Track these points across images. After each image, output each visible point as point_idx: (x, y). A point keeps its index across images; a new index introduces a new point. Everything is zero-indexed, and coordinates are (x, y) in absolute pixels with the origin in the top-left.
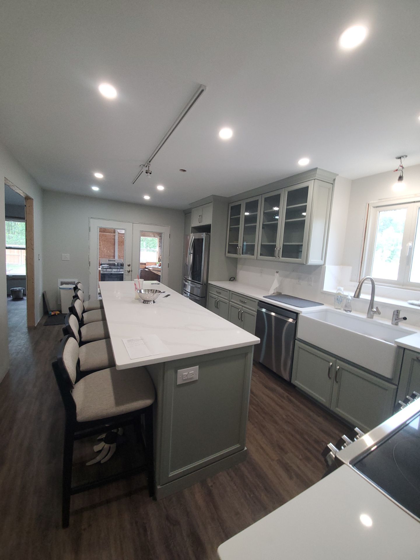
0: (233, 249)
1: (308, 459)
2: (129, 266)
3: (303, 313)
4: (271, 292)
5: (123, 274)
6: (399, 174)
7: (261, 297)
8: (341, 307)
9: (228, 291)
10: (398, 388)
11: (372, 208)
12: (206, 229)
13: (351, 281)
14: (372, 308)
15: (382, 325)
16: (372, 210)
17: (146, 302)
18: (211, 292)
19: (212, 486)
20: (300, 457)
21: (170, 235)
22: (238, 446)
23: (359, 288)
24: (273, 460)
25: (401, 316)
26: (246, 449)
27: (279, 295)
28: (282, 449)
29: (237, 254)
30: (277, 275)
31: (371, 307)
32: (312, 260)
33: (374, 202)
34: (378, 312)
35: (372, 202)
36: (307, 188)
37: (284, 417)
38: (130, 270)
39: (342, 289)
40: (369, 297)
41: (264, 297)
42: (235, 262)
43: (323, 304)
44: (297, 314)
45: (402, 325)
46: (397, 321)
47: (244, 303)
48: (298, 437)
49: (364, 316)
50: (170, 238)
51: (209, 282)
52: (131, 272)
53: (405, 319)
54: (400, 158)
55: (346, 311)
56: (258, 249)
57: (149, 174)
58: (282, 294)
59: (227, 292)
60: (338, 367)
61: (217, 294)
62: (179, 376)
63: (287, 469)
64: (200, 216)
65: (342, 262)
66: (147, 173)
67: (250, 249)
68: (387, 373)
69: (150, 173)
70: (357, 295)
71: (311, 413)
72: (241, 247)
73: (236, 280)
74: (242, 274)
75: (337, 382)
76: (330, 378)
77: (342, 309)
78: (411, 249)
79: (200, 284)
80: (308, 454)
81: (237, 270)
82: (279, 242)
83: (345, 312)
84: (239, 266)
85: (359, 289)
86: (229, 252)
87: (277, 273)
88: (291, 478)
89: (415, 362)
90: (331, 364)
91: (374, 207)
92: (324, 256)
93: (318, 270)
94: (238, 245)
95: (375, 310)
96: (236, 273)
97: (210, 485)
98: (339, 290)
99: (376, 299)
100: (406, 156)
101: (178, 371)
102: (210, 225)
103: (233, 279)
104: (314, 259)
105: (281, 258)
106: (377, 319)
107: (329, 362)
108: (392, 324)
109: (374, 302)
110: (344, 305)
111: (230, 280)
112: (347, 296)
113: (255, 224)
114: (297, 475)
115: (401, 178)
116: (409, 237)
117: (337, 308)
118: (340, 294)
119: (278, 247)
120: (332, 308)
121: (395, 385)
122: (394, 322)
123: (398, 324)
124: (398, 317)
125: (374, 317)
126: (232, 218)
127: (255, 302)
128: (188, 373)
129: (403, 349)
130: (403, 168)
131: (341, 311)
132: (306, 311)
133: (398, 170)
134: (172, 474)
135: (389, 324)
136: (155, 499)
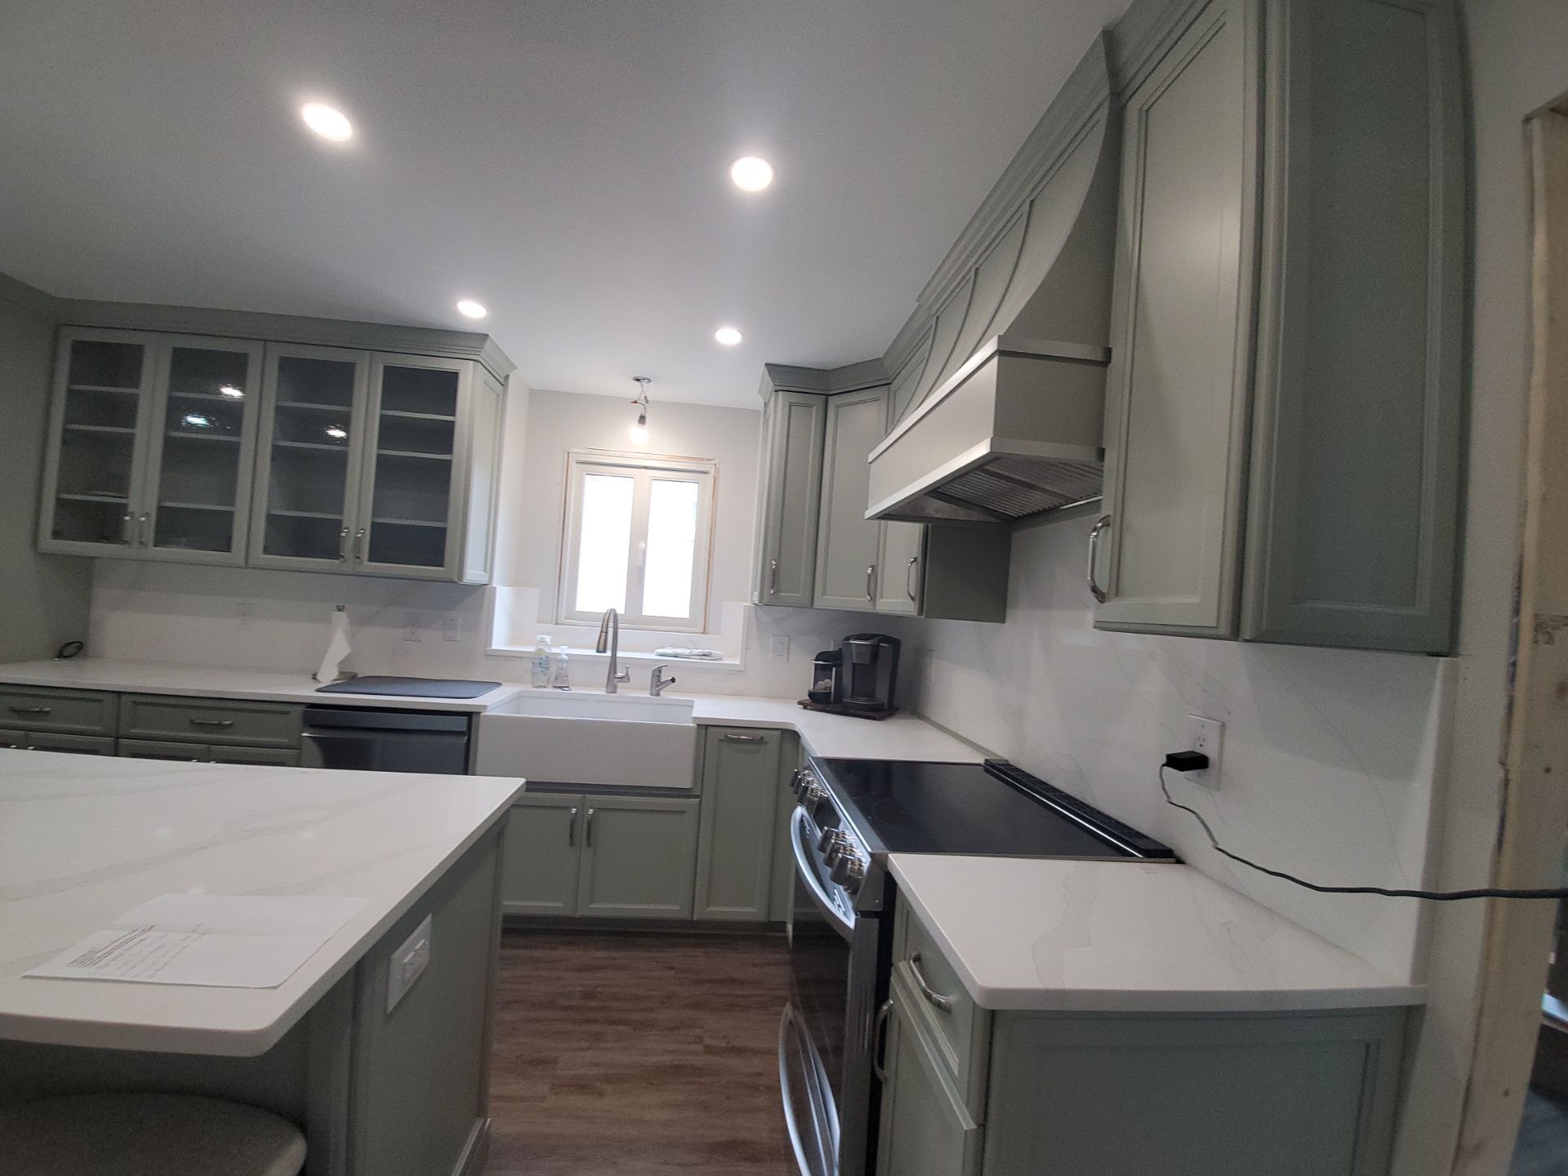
0: (93, 520)
1: (598, 1037)
3: (488, 709)
4: (328, 675)
6: (638, 410)
7: (307, 692)
8: (548, 683)
9: (104, 696)
10: (701, 801)
11: (574, 463)
13: (538, 622)
14: (615, 673)
15: (637, 702)
16: (574, 467)
20: (585, 1045)
23: (604, 630)
24: (543, 1099)
25: (665, 677)
26: (488, 1123)
27: (350, 680)
28: (541, 1062)
29: (124, 542)
30: (341, 618)
31: (612, 673)
32: (472, 572)
33: (579, 451)
34: (626, 678)
35: (576, 450)
36: (453, 376)
39: (548, 639)
41: (319, 690)
42: (84, 573)
43: (499, 684)
44: (470, 716)
45: (667, 694)
46: (658, 688)
47: (220, 727)
48: (551, 1013)
49: (601, 692)
53: (673, 680)
54: (640, 380)
55: (560, 688)
56: (249, 532)
58: (360, 676)
59: (101, 701)
60: (591, 811)
61: (20, 722)
63: (581, 1086)
65: (517, 581)
67: (197, 529)
68: (684, 781)
70: (601, 648)
72: (148, 517)
73: (86, 656)
74: (125, 624)
75: (589, 845)
76: (572, 844)
77: (550, 686)
80: (593, 1028)
81: (97, 611)
82: (357, 514)
83: (559, 690)
84: (103, 594)
85: (605, 632)
86: (57, 534)
87: (340, 610)
89: (724, 746)
90: (574, 810)
91: (577, 463)
92: (489, 566)
93: (479, 593)
94: (125, 506)
95: (620, 674)
98: (542, 641)
99: (619, 654)
100: (650, 381)
103: (72, 649)
104: (473, 573)
105: (367, 563)
106: (623, 691)
107: (568, 808)
108: (651, 694)
109: (618, 661)
110: (553, 678)
111: (61, 655)
112: (560, 654)
114: (607, 1079)
115: (642, 419)
116: (639, 534)
117: (539, 687)
118: (544, 652)
119: (353, 531)
120: (528, 688)
121: (698, 797)
122: (654, 692)
123: (662, 693)
124: (659, 681)
125: (618, 690)
126: (78, 392)
127: (287, 713)
128: (413, 953)
129: (705, 728)
130: (647, 402)
131: (549, 690)
132: (492, 702)
133: (635, 402)
135: (649, 696)
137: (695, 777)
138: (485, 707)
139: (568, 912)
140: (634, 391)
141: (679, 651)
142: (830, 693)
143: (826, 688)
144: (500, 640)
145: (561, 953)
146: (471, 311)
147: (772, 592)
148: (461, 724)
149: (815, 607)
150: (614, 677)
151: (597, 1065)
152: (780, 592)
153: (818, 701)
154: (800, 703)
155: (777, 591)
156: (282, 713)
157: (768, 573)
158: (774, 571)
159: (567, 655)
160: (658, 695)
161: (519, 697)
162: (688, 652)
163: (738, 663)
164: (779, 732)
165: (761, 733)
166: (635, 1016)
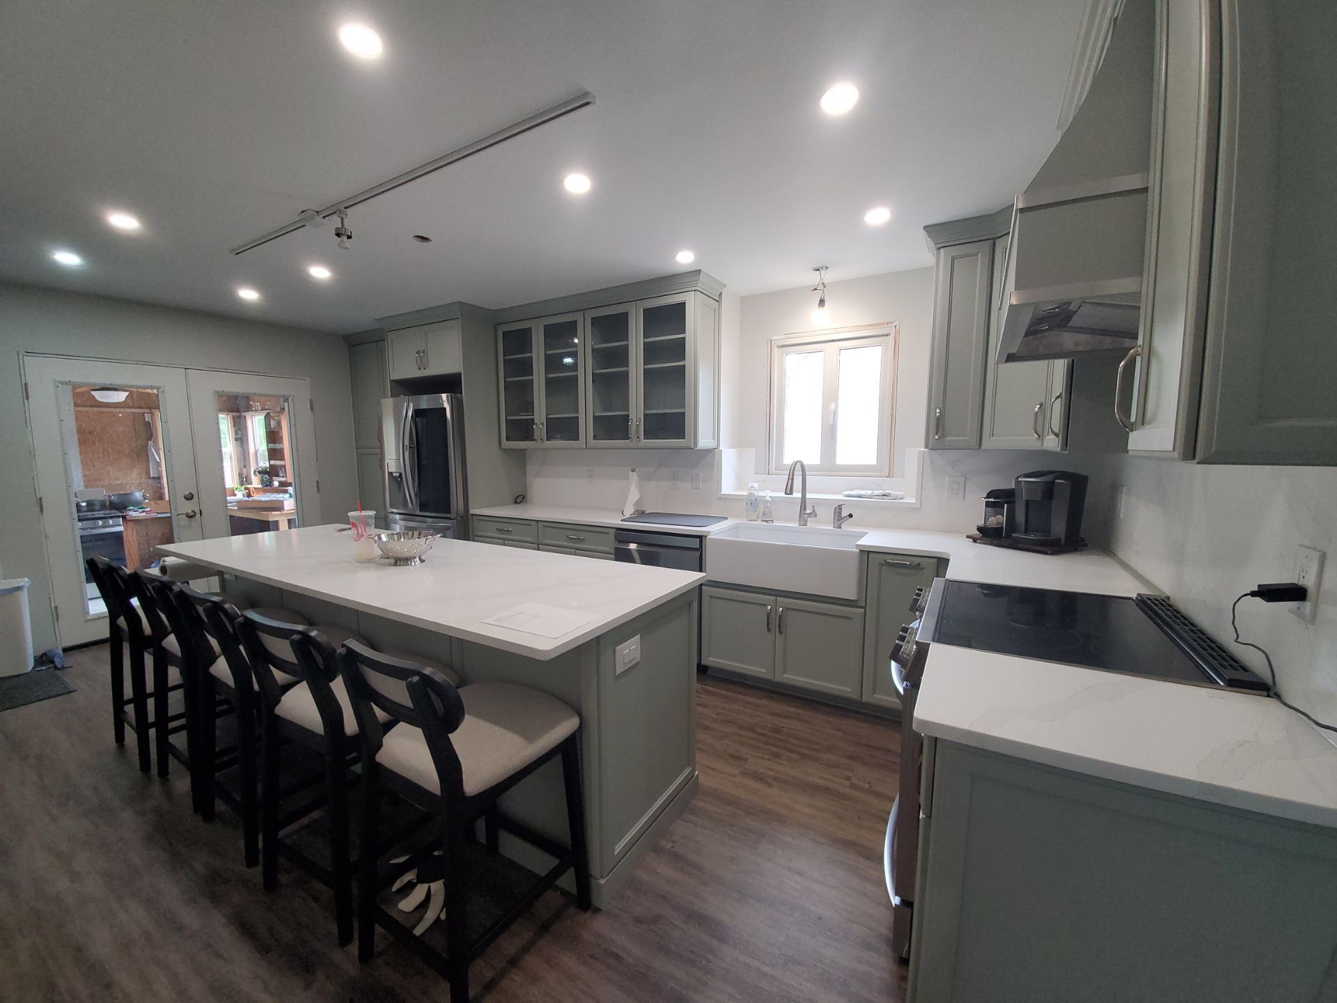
0: (522, 430)
1: (777, 755)
2: (189, 497)
3: (712, 534)
4: (629, 511)
5: (121, 532)
6: (817, 296)
7: (617, 521)
8: (758, 517)
9: (533, 523)
10: (865, 611)
11: (776, 347)
12: (450, 383)
13: (756, 473)
14: (805, 510)
15: (822, 532)
16: (776, 351)
17: (401, 561)
18: (479, 533)
19: (673, 847)
20: (766, 756)
21: (311, 401)
22: (688, 771)
23: (791, 477)
24: (734, 776)
25: (845, 513)
26: (697, 773)
27: (641, 514)
28: (738, 758)
29: (535, 440)
30: (634, 476)
31: (803, 510)
32: (702, 440)
33: (778, 338)
34: (814, 514)
35: (775, 338)
36: (682, 305)
37: (716, 717)
38: (194, 512)
39: (756, 485)
40: (800, 495)
41: (622, 520)
42: (520, 458)
43: (727, 518)
44: (701, 538)
45: (847, 527)
46: (839, 522)
47: (579, 540)
48: (751, 734)
49: (796, 525)
50: (312, 409)
51: (472, 511)
52: (198, 515)
53: (851, 516)
54: (819, 269)
55: (766, 521)
56: (586, 426)
57: (345, 239)
58: (647, 512)
59: (529, 524)
60: (780, 609)
61: (503, 536)
62: (618, 658)
63: (759, 777)
64: (418, 352)
65: (740, 444)
66: (339, 234)
67: (564, 428)
68: (851, 595)
69: (350, 237)
70: (789, 490)
72: (543, 425)
73: (526, 502)
74: (539, 485)
75: (781, 633)
76: (769, 630)
77: (760, 520)
78: (835, 414)
79: (450, 518)
80: (775, 749)
81: (529, 479)
82: (636, 410)
83: (765, 523)
84: (530, 469)
85: (791, 479)
86: (508, 439)
87: (633, 472)
88: (770, 786)
89: (884, 567)
90: (769, 607)
91: (778, 347)
92: (716, 435)
93: (710, 455)
94: (533, 420)
95: (808, 511)
96: (525, 485)
97: (669, 847)
98: (752, 487)
99: (808, 496)
100: (828, 268)
101: (617, 648)
102: (460, 374)
103: (520, 499)
104: (704, 441)
105: (643, 440)
106: (811, 524)
107: (765, 605)
108: (834, 527)
109: (807, 501)
110: (761, 514)
111: (516, 502)
112: (764, 496)
113: (575, 374)
114: (776, 779)
115: (822, 302)
116: (830, 396)
117: (751, 520)
118: (754, 495)
119: (634, 421)
120: (744, 521)
121: (861, 607)
122: (836, 525)
123: (843, 526)
124: (840, 515)
125: (808, 524)
126: (509, 360)
127: (608, 533)
128: (630, 650)
129: (867, 554)
130: (825, 287)
131: (759, 522)
132: (715, 531)
133: (816, 289)
134: (618, 848)
135: (832, 528)
136: (597, 910)
137: (859, 592)
138: (710, 532)
139: (768, 677)
140: (813, 278)
141: (863, 492)
142: (1002, 528)
143: (997, 523)
144: (728, 486)
145: (763, 702)
146: (685, 258)
147: (937, 437)
148: (695, 543)
149: (982, 448)
150: (805, 512)
151: (770, 769)
152: (946, 436)
153: (988, 535)
154: (968, 537)
155: (942, 436)
156: (604, 533)
157: (933, 422)
158: (938, 419)
159: (770, 497)
160: (840, 527)
161: (737, 527)
162: (869, 492)
163: (914, 501)
164: (935, 560)
165: (918, 560)
166: (804, 751)
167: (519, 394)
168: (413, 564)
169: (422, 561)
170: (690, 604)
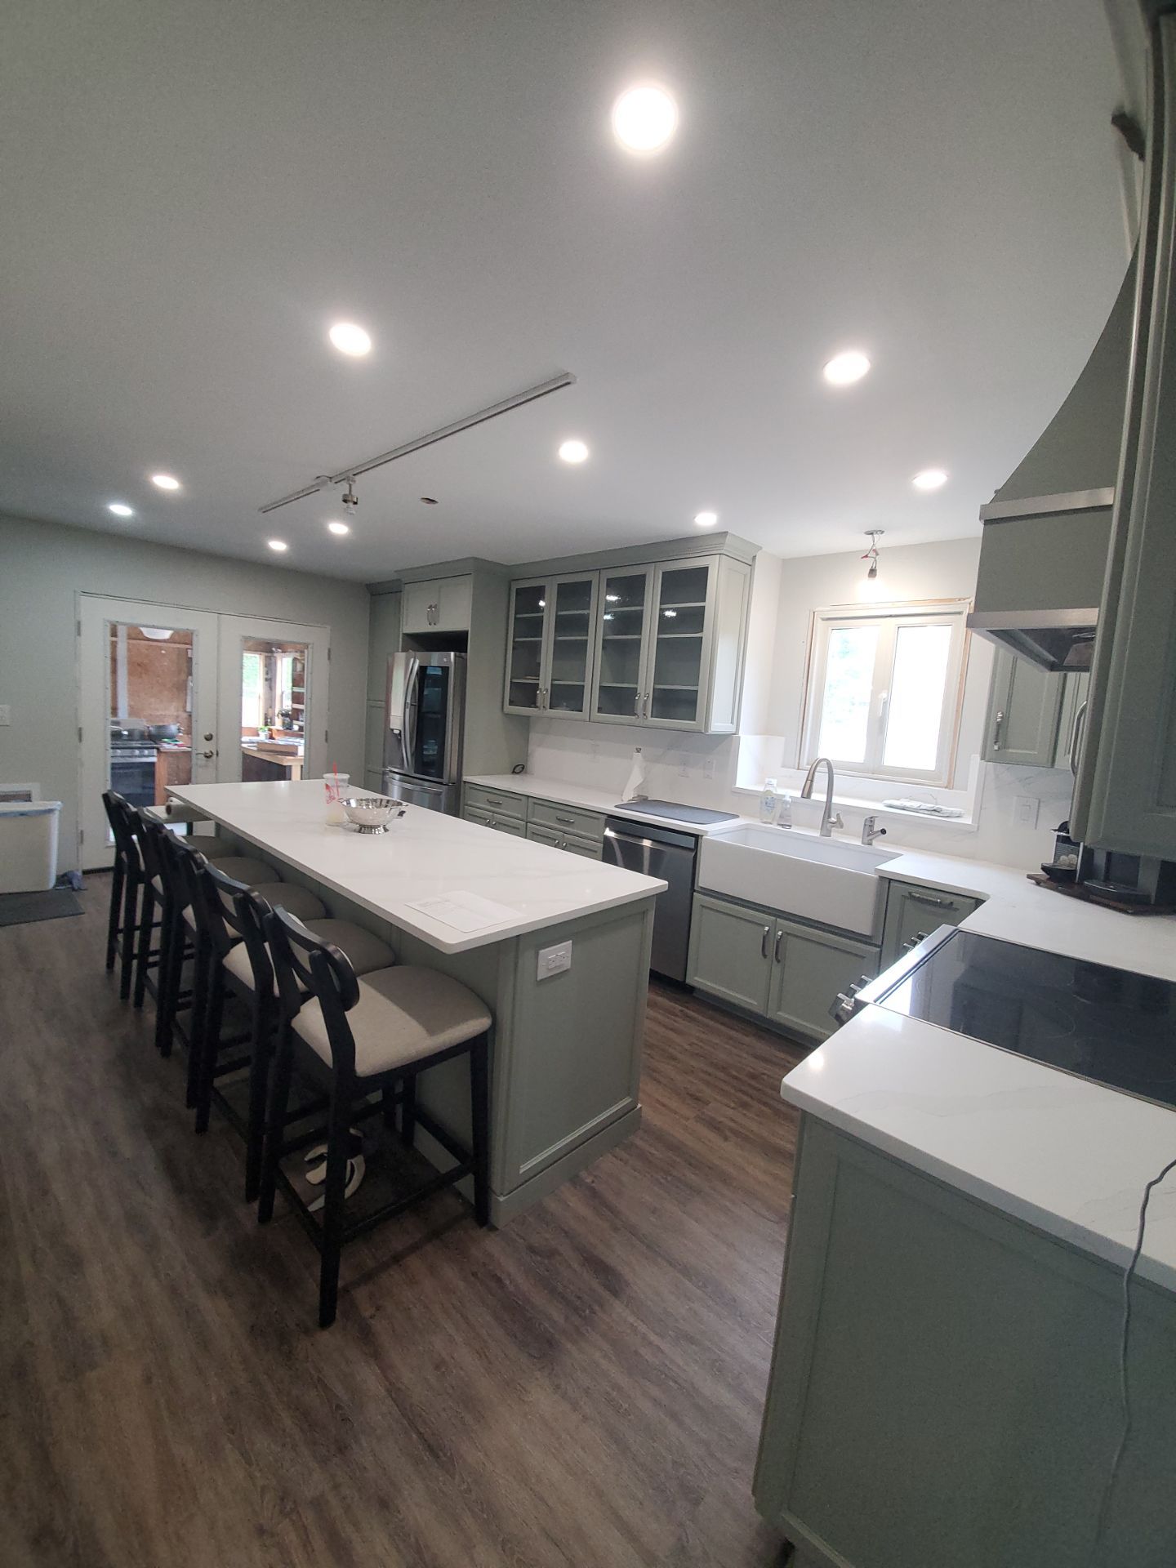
0: (525, 694)
1: (745, 1105)
2: (209, 738)
3: (709, 833)
4: (628, 796)
5: (153, 764)
6: (868, 564)
7: (610, 807)
8: (773, 820)
9: (523, 798)
10: (881, 951)
11: (820, 620)
12: (456, 641)
13: (783, 767)
14: (829, 817)
15: (847, 847)
16: (819, 624)
17: (365, 829)
18: (469, 802)
19: (593, 1182)
20: (732, 1105)
21: (329, 651)
22: (627, 1101)
23: (810, 778)
24: (686, 1119)
25: (877, 828)
26: (639, 1106)
27: (642, 801)
28: (699, 1100)
29: (537, 707)
30: (638, 757)
31: (827, 817)
32: (716, 724)
33: (825, 610)
34: (839, 824)
35: (820, 609)
36: (705, 570)
37: (688, 1047)
38: (211, 752)
39: (774, 782)
40: (823, 798)
41: (616, 806)
42: (524, 726)
43: (737, 816)
44: (697, 837)
45: (879, 845)
46: (870, 837)
47: (568, 822)
48: (721, 1075)
49: (817, 834)
50: (329, 658)
51: (465, 778)
52: (215, 756)
53: (883, 832)
54: (872, 534)
55: (782, 825)
56: (591, 698)
57: (351, 505)
58: (650, 799)
59: (520, 800)
60: (780, 933)
61: (492, 808)
62: (541, 963)
63: (715, 1126)
64: (430, 607)
65: (767, 729)
66: (345, 501)
67: (568, 696)
68: (866, 929)
69: (355, 503)
70: (807, 793)
71: (733, 1033)
72: (547, 691)
73: (526, 773)
74: (543, 755)
75: (779, 961)
76: (765, 956)
77: (775, 823)
78: (886, 703)
79: (441, 783)
80: (745, 1098)
81: (531, 748)
82: (645, 683)
83: (780, 828)
84: (534, 737)
86: (511, 703)
87: (638, 752)
88: (726, 1139)
89: (908, 902)
90: (766, 929)
91: (823, 619)
92: (736, 717)
93: (726, 743)
94: (537, 685)
95: (833, 819)
96: (526, 755)
97: (589, 1180)
98: (769, 784)
99: (835, 800)
100: (883, 532)
101: (542, 952)
102: (466, 633)
103: (519, 769)
104: (719, 723)
105: (650, 718)
106: (837, 836)
107: (763, 926)
108: (863, 843)
109: (833, 807)
110: (778, 815)
111: (514, 772)
112: (784, 796)
113: (584, 638)
114: (736, 1133)
115: (873, 572)
116: (883, 681)
117: (765, 823)
118: (772, 792)
119: (643, 694)
120: (755, 822)
121: (876, 946)
122: (866, 841)
123: (874, 842)
124: (873, 829)
125: (832, 834)
126: (520, 618)
127: (598, 819)
129: (888, 882)
130: (877, 554)
131: (774, 826)
132: (714, 831)
133: (866, 556)
134: (524, 1168)
135: (859, 843)
136: (493, 1229)
137: (875, 927)
138: (706, 832)
139: (759, 1010)
140: (866, 543)
141: (908, 804)
142: (1075, 871)
143: (1070, 865)
144: (746, 777)
145: (748, 1039)
146: (706, 520)
147: (996, 747)
148: (690, 842)
149: (1056, 767)
150: (830, 819)
151: (733, 1120)
152: (1009, 748)
153: (1057, 879)
154: (1029, 877)
155: (1005, 746)
156: (595, 818)
157: (993, 728)
158: (999, 725)
159: (791, 797)
160: (870, 844)
161: (746, 828)
162: (915, 804)
163: (970, 823)
164: (974, 900)
165: (949, 899)
167: (527, 655)
168: (377, 832)
169: (386, 830)
170: (644, 913)
